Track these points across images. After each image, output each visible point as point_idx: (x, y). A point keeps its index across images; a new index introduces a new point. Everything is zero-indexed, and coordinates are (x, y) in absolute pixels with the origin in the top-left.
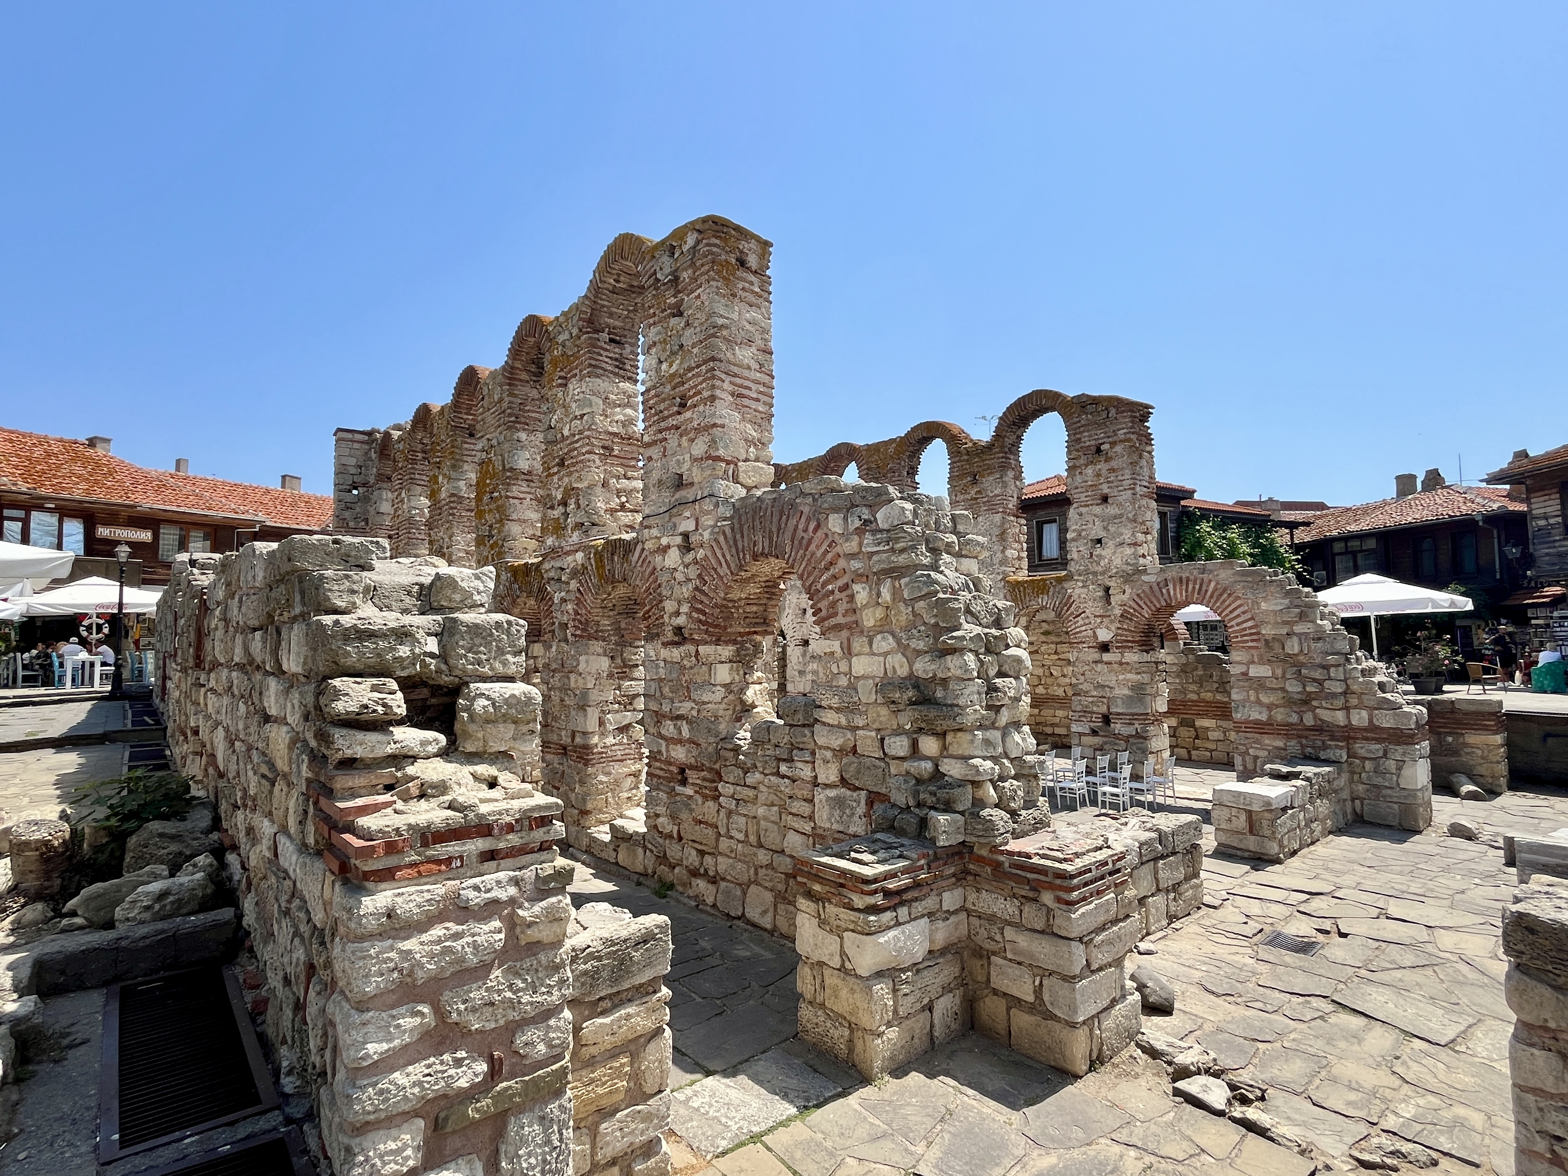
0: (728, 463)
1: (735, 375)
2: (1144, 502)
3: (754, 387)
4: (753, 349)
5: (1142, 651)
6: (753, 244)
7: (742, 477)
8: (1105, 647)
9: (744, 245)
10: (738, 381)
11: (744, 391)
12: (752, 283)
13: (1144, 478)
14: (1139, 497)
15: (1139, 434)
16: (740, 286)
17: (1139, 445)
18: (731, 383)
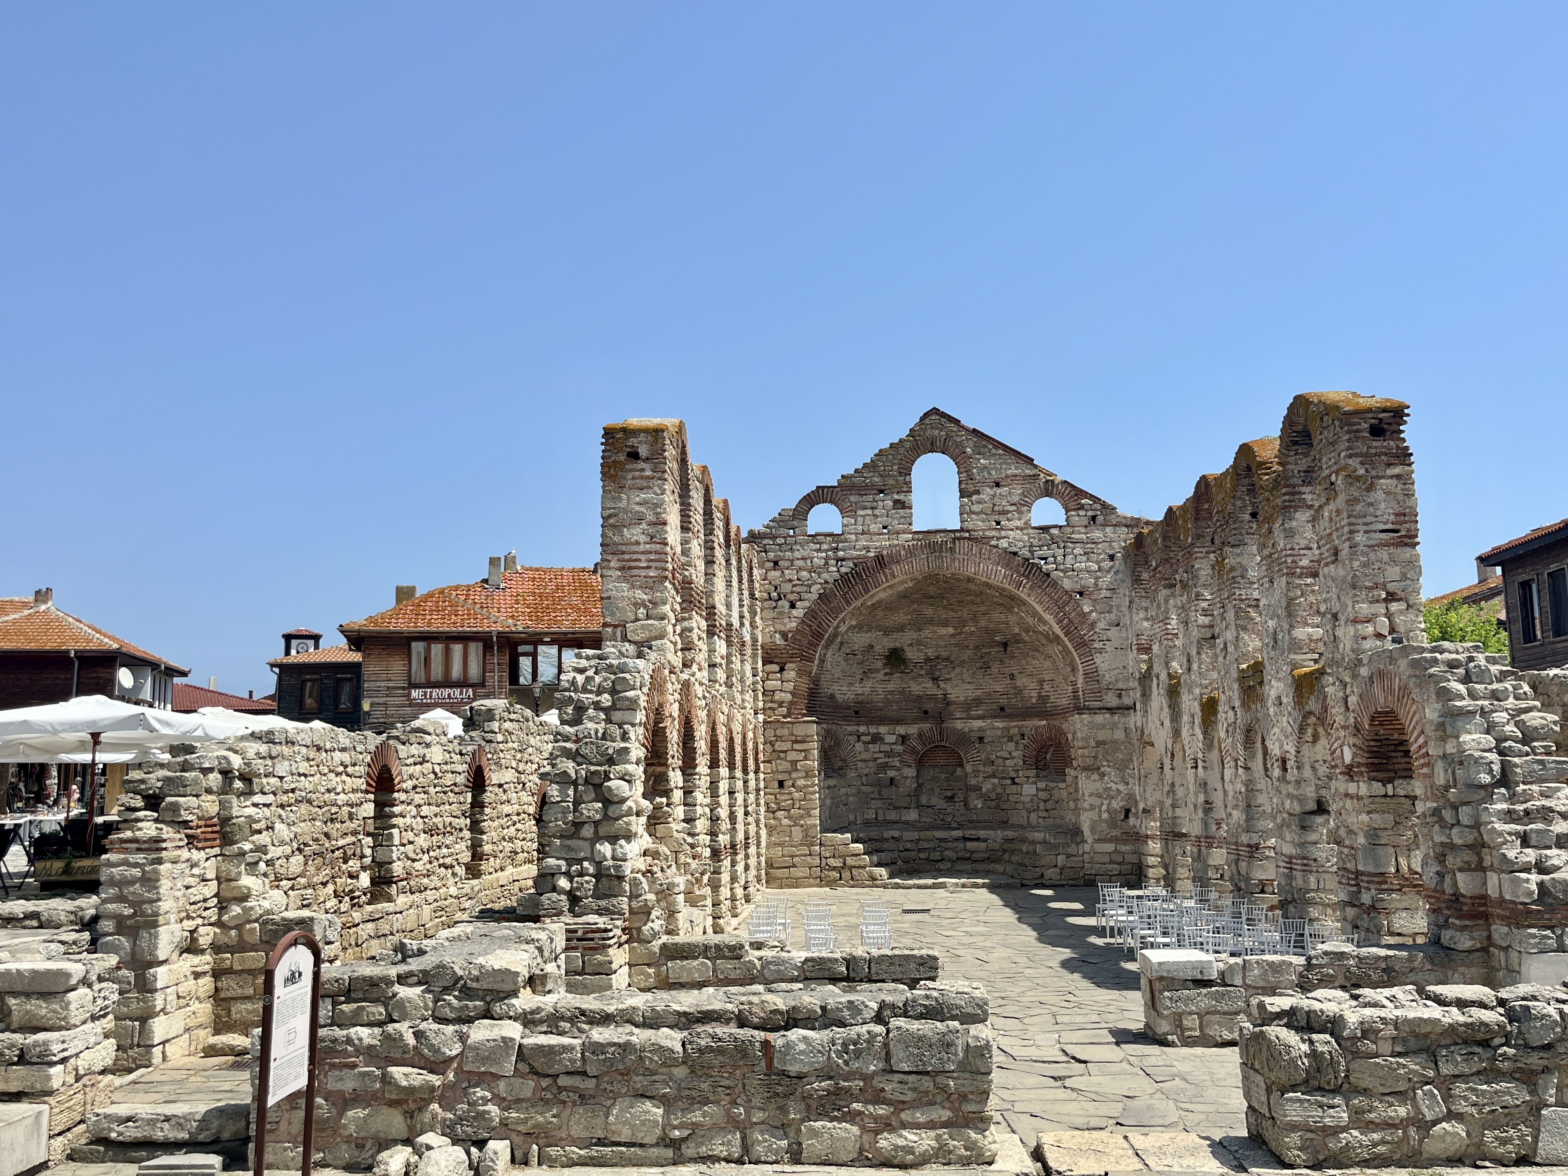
0: (615, 626)
1: (623, 553)
3: (643, 557)
4: (644, 526)
5: (1372, 779)
6: (642, 437)
7: (629, 636)
8: (1349, 774)
9: (632, 441)
10: (627, 557)
11: (633, 564)
12: (643, 470)
13: (1380, 519)
14: (1365, 549)
15: (1366, 455)
16: (630, 476)
17: (1367, 471)
18: (620, 560)
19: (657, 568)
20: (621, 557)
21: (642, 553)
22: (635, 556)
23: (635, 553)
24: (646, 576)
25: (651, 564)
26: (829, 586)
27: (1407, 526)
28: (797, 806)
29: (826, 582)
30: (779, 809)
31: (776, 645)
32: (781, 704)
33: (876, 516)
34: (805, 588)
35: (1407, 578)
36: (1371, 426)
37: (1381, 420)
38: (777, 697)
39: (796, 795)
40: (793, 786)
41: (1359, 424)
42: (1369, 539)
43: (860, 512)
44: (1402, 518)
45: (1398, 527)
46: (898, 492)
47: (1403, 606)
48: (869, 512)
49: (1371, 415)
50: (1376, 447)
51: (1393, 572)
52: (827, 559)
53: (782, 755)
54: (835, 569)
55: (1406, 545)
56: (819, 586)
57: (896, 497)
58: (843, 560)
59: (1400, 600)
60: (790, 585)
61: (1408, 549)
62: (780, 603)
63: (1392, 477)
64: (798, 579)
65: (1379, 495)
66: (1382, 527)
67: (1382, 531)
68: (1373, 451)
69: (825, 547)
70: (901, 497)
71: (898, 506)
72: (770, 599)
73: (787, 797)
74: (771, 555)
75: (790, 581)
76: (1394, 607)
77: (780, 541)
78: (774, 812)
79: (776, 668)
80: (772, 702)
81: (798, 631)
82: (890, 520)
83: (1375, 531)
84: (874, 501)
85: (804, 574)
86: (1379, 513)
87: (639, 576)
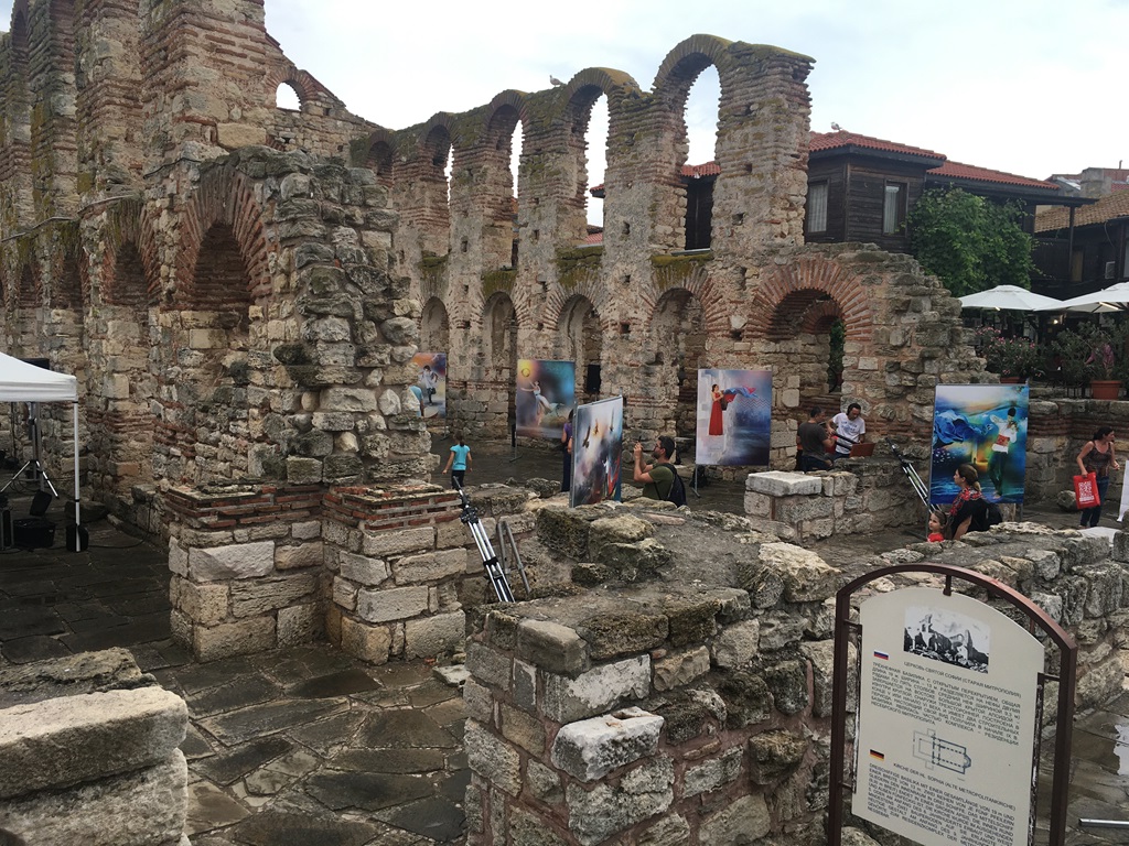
2: (790, 174)
3: (237, 41)
5: (771, 340)
7: (222, 139)
8: (737, 335)
10: (217, 35)
11: (224, 47)
13: (792, 146)
14: (782, 168)
15: (790, 94)
17: (789, 106)
18: (208, 37)
19: (253, 59)
20: (209, 33)
22: (228, 37)
23: (227, 32)
24: (240, 67)
25: (246, 52)
35: (800, 194)
36: (794, 71)
37: (799, 67)
41: (789, 67)
42: (785, 160)
44: (802, 148)
47: (795, 214)
49: (796, 62)
50: (795, 89)
51: (794, 188)
59: (794, 210)
63: (801, 114)
65: (794, 127)
66: (792, 152)
67: (792, 156)
68: (793, 92)
76: (791, 214)
83: (789, 155)
86: (792, 141)
87: (233, 65)
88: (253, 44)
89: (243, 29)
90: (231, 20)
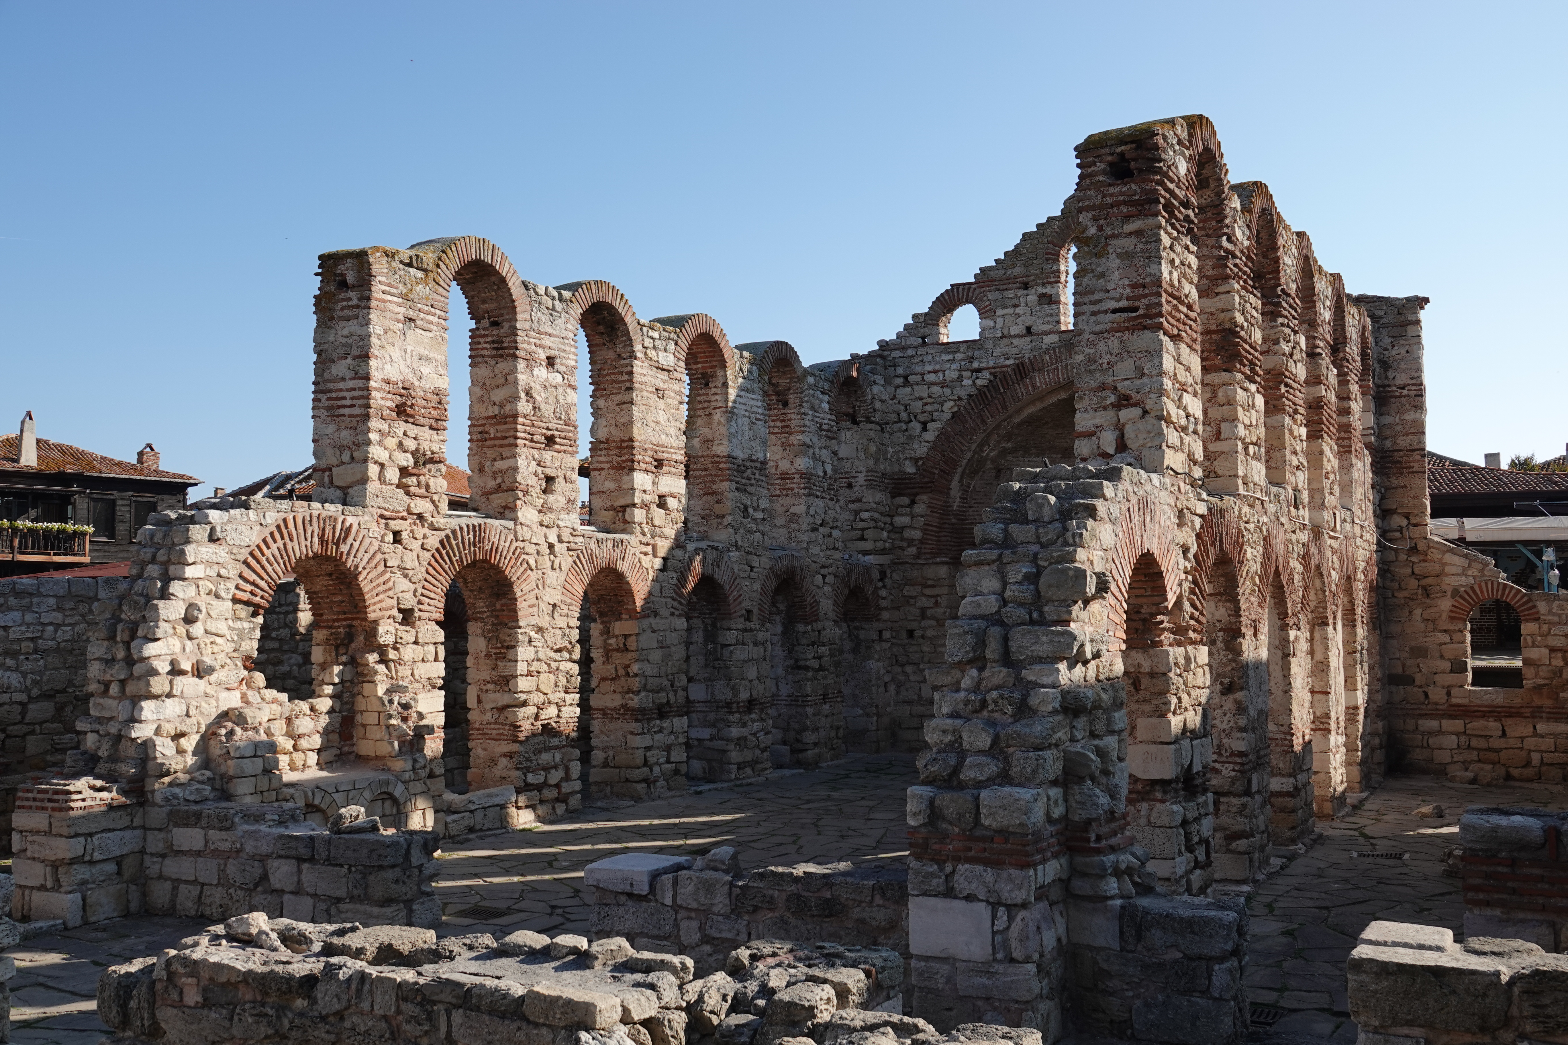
0: (324, 471)
1: (330, 391)
3: (348, 395)
4: (349, 361)
6: (348, 263)
9: (340, 268)
10: (334, 395)
12: (350, 299)
13: (1112, 294)
14: (1092, 337)
15: (1101, 207)
16: (339, 308)
17: (1101, 229)
18: (329, 399)
19: (360, 406)
20: (329, 395)
21: (347, 390)
22: (342, 394)
23: (341, 390)
24: (350, 416)
25: (355, 402)
26: (963, 403)
27: (1146, 301)
28: (926, 659)
29: (960, 399)
30: (908, 663)
31: (905, 473)
32: (910, 542)
33: (1018, 316)
34: (936, 406)
35: (1143, 375)
36: (1111, 164)
37: (1122, 154)
38: (907, 534)
39: (926, 649)
40: (923, 637)
41: (1094, 164)
42: (1097, 323)
43: (999, 312)
44: (1141, 291)
45: (1136, 303)
46: (1044, 284)
47: (1136, 412)
48: (1011, 311)
49: (1107, 150)
50: (1112, 195)
51: (1126, 368)
52: (961, 370)
53: (912, 601)
54: (970, 382)
55: (1145, 328)
56: (952, 403)
57: (1041, 290)
58: (978, 370)
59: (1137, 404)
60: (920, 403)
61: (1147, 334)
62: (911, 424)
63: (1130, 234)
64: (930, 397)
65: (1113, 262)
66: (1113, 305)
67: (1115, 311)
68: (1109, 200)
69: (959, 356)
70: (1047, 290)
71: (1043, 300)
72: (900, 421)
73: (915, 648)
74: (900, 371)
75: (921, 399)
76: (1126, 414)
77: (910, 352)
78: (902, 666)
79: (906, 500)
80: (902, 539)
81: (927, 458)
82: (1034, 318)
83: (1106, 312)
84: (1016, 296)
85: (936, 389)
86: (1111, 286)
87: (344, 415)
88: (360, 393)
89: (351, 384)
90: (343, 379)
